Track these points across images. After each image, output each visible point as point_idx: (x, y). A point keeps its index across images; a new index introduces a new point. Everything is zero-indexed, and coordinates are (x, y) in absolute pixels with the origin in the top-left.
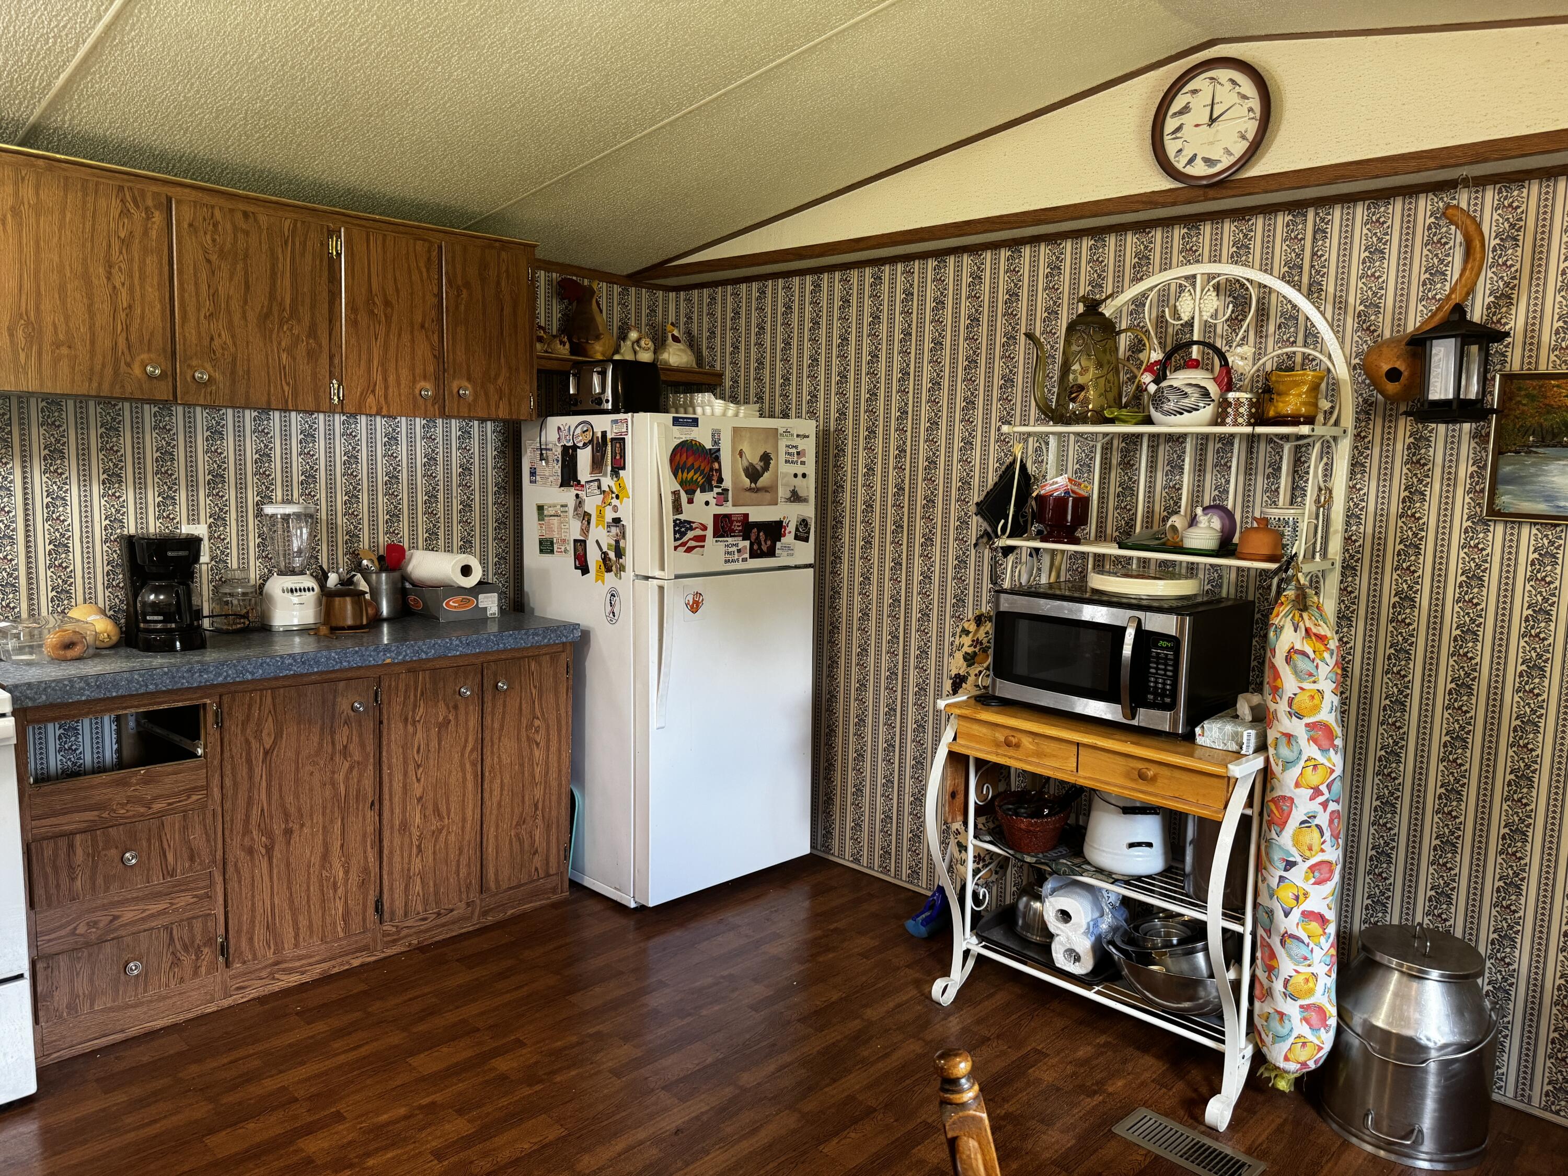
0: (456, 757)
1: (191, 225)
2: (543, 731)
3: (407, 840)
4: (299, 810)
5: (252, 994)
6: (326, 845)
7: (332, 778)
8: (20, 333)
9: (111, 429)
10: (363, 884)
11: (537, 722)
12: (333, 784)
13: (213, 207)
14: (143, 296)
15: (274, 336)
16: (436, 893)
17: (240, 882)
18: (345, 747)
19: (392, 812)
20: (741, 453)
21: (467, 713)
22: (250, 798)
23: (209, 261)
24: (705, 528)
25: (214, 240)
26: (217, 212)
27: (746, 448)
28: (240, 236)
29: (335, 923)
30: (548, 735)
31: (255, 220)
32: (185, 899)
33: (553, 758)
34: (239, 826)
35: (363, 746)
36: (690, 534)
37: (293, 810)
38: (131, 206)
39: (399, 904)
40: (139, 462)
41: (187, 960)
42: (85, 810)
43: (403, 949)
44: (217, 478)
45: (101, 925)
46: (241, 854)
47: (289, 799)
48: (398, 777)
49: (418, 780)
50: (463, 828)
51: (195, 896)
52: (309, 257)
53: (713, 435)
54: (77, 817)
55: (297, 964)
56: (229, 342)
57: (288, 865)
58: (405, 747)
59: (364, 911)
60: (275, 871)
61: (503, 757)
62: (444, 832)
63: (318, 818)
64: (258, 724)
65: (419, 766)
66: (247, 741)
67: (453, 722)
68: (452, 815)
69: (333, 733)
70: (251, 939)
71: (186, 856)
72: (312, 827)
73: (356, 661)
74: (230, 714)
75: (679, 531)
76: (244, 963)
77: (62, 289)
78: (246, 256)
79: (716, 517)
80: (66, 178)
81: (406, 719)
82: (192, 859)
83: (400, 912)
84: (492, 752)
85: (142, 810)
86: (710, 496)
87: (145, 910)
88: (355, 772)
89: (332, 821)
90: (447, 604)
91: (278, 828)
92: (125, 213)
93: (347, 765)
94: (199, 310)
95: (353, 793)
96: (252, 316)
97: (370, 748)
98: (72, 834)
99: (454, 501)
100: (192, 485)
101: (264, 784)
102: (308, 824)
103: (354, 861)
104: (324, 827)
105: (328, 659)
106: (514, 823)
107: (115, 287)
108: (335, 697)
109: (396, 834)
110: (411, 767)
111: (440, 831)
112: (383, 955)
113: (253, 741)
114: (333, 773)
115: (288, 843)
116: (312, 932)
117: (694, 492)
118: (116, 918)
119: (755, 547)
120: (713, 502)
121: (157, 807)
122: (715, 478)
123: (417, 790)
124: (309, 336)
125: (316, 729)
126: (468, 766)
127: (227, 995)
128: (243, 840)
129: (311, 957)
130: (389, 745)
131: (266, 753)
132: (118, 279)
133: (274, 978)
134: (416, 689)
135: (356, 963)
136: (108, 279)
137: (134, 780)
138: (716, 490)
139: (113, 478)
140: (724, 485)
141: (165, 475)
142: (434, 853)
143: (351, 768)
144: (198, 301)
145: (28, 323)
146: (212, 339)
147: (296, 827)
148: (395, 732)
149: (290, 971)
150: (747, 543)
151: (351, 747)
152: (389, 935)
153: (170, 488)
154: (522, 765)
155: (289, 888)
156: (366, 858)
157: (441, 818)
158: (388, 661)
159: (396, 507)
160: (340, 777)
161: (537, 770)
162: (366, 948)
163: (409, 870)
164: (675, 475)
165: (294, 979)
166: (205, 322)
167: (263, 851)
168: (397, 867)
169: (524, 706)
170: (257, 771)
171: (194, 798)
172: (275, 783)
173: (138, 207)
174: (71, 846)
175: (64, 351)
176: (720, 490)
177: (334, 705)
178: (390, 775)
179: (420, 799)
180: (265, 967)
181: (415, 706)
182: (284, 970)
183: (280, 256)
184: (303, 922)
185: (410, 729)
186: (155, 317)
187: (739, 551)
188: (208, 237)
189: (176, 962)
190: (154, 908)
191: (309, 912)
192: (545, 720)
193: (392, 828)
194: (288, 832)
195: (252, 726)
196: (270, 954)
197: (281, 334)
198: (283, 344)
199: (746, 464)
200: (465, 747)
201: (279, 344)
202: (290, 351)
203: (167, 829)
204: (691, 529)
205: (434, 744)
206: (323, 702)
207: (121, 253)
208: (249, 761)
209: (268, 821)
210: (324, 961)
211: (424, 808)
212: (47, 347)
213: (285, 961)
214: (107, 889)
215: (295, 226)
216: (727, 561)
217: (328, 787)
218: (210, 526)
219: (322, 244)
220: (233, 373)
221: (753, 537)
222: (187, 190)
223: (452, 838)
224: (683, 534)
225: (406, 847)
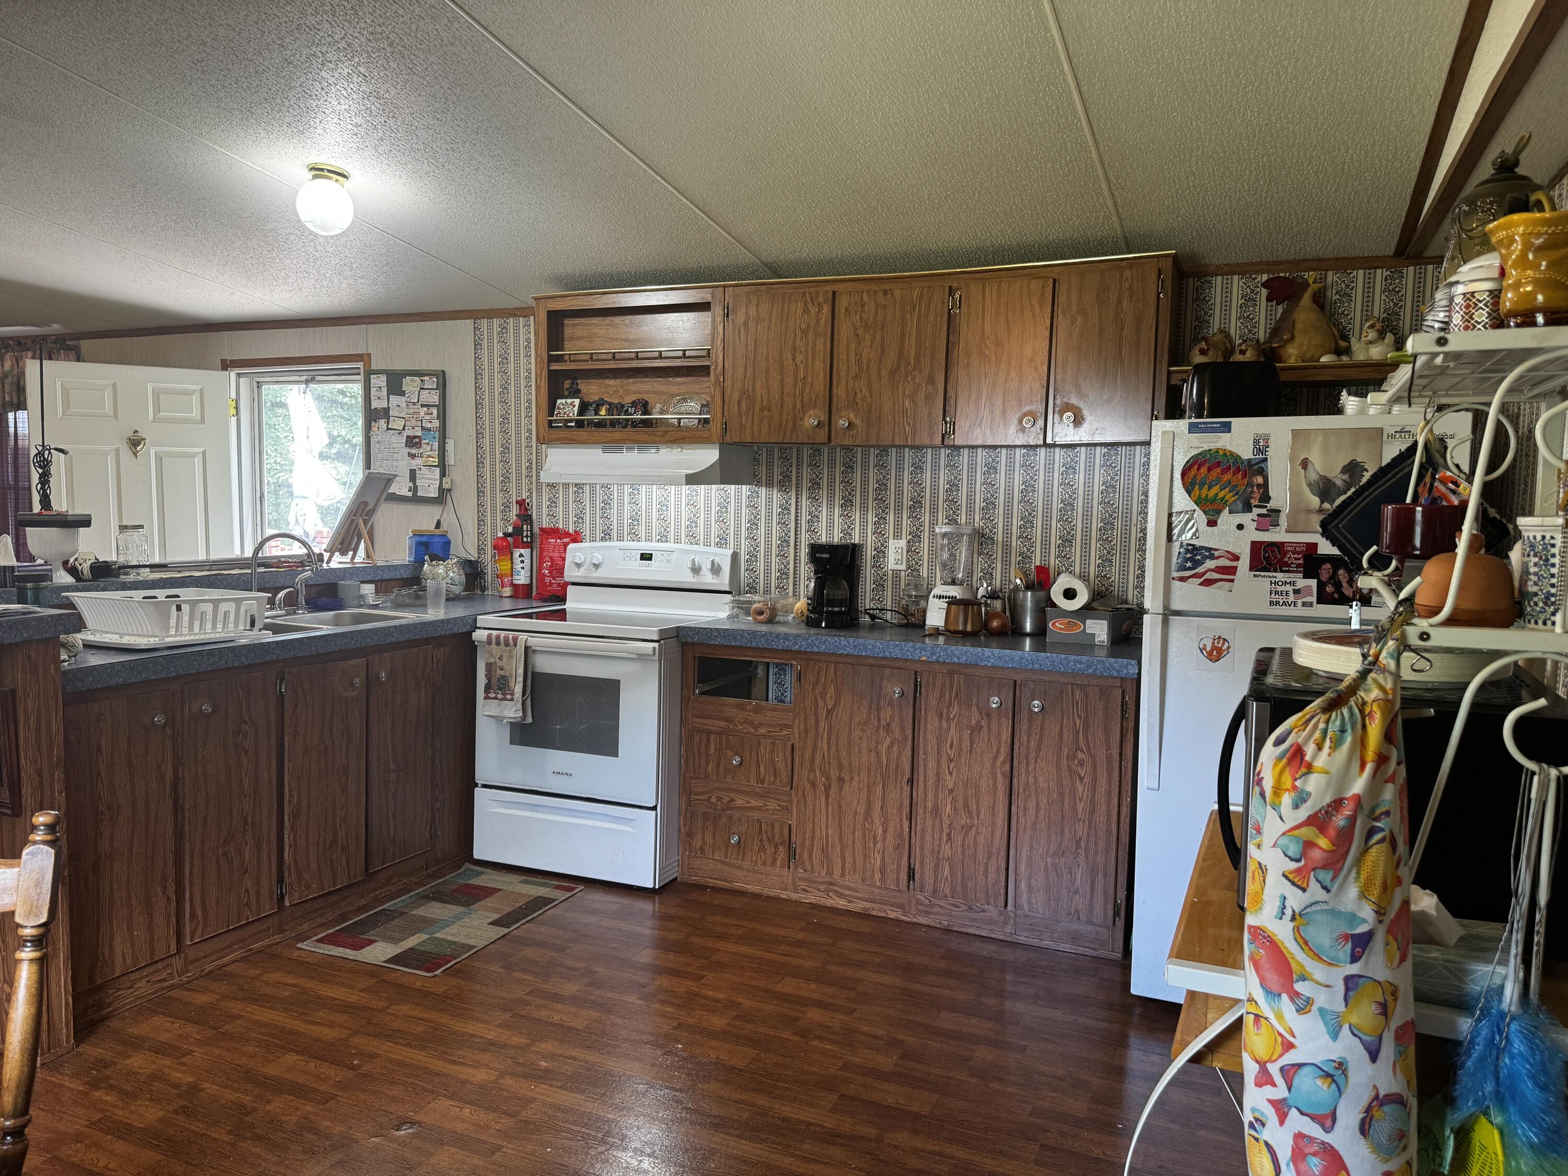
0: (988, 765)
1: (846, 310)
2: (1088, 766)
3: (938, 824)
4: (850, 765)
5: (810, 898)
6: (869, 801)
7: (876, 748)
8: (744, 406)
9: (849, 467)
10: (897, 847)
11: (1080, 755)
12: (877, 753)
13: (862, 292)
14: (813, 368)
15: (900, 387)
16: (964, 885)
17: (805, 806)
18: (888, 724)
19: (926, 796)
20: (1305, 464)
21: (999, 725)
22: (815, 743)
23: (857, 335)
24: (1236, 558)
25: (861, 318)
26: (865, 296)
27: (1316, 457)
28: (880, 310)
29: (873, 872)
30: (1095, 772)
31: (892, 295)
32: (773, 805)
33: (1101, 798)
34: (807, 763)
35: (902, 728)
36: (1210, 564)
37: (845, 764)
38: (810, 305)
39: (929, 879)
40: (864, 491)
41: (770, 850)
42: (720, 720)
43: (933, 924)
44: (917, 503)
45: (724, 801)
46: (808, 786)
47: (843, 754)
48: (932, 765)
49: (951, 773)
50: (992, 835)
51: (779, 805)
52: (931, 317)
53: (1256, 442)
54: (717, 723)
55: (846, 892)
56: (868, 395)
57: (840, 806)
58: (939, 740)
59: (898, 874)
60: (830, 808)
61: (1040, 779)
62: (973, 831)
63: (864, 776)
64: (824, 688)
65: (951, 760)
66: (816, 699)
67: (985, 729)
68: (982, 817)
69: (879, 710)
70: (811, 855)
71: (771, 772)
72: (859, 783)
73: (896, 653)
74: (805, 676)
75: (1192, 559)
76: (805, 871)
77: (767, 371)
78: (883, 325)
79: (1255, 546)
80: (773, 295)
81: (941, 715)
82: (775, 775)
83: (929, 887)
84: (1027, 772)
85: (752, 730)
86: (1247, 519)
87: (749, 802)
88: (895, 748)
89: (875, 783)
90: (1053, 624)
91: (834, 774)
92: (806, 311)
93: (888, 740)
94: (848, 373)
95: (893, 766)
96: (884, 373)
97: (909, 732)
98: (709, 732)
99: (1134, 529)
100: (899, 508)
101: (825, 736)
102: (856, 778)
103: (891, 824)
104: (868, 786)
105: (874, 647)
106: (1051, 852)
107: (796, 365)
108: (881, 680)
109: (928, 816)
110: (944, 759)
111: (970, 828)
112: (915, 920)
113: (819, 699)
114: (878, 743)
115: (841, 788)
116: (855, 871)
117: (1219, 512)
118: (732, 800)
119: (1329, 589)
120: (1251, 526)
121: (762, 731)
122: (1257, 496)
123: (949, 781)
124: (928, 383)
125: (866, 703)
126: (999, 775)
127: (795, 891)
128: (809, 774)
129: (857, 892)
130: (925, 733)
131: (828, 712)
132: (799, 358)
133: (828, 895)
134: (951, 690)
135: (892, 915)
136: (793, 360)
137: (748, 708)
138: (1256, 511)
139: (847, 503)
140: (1272, 505)
141: (881, 501)
142: (963, 846)
143: (892, 745)
144: (848, 367)
145: (749, 396)
146: (856, 394)
147: (847, 778)
148: (930, 724)
149: (841, 896)
150: (1313, 583)
151: (893, 726)
152: (921, 904)
153: (884, 511)
154: (1061, 794)
155: (840, 825)
156: (902, 826)
157: (971, 817)
158: (924, 658)
159: (1069, 533)
160: (883, 748)
161: (1080, 806)
162: (901, 906)
163: (939, 852)
164: (1189, 492)
165: (841, 903)
166: (851, 382)
167: (823, 788)
168: (928, 846)
169: (1065, 734)
170: (822, 724)
171: (785, 732)
172: (833, 737)
173: (813, 305)
174: (708, 740)
175: (766, 413)
176: (1264, 511)
177: (881, 686)
178: (925, 760)
179: (951, 791)
180: (823, 883)
181: (950, 704)
182: (836, 892)
183: (909, 321)
184: (849, 859)
185: (945, 725)
186: (820, 383)
187: (1297, 592)
188: (858, 316)
189: (762, 849)
190: (754, 803)
191: (854, 852)
192: (1093, 757)
193: (925, 808)
194: (841, 780)
195: (819, 688)
196: (823, 873)
197: (906, 384)
198: (907, 392)
199: (1313, 476)
200: (997, 756)
201: (904, 392)
202: (911, 397)
203: (762, 749)
204: (1212, 557)
205: (966, 745)
206: (872, 682)
207: (802, 340)
208: (816, 714)
209: (827, 766)
210: (866, 900)
211: (954, 801)
212: (757, 411)
213: (838, 886)
214: (725, 777)
215: (922, 292)
216: (1271, 603)
217: (873, 755)
218: (909, 542)
219: (943, 302)
220: (869, 418)
221: (1324, 576)
222: (848, 284)
223: (981, 839)
224: (1197, 564)
225: (937, 830)
